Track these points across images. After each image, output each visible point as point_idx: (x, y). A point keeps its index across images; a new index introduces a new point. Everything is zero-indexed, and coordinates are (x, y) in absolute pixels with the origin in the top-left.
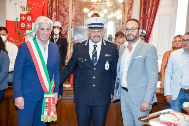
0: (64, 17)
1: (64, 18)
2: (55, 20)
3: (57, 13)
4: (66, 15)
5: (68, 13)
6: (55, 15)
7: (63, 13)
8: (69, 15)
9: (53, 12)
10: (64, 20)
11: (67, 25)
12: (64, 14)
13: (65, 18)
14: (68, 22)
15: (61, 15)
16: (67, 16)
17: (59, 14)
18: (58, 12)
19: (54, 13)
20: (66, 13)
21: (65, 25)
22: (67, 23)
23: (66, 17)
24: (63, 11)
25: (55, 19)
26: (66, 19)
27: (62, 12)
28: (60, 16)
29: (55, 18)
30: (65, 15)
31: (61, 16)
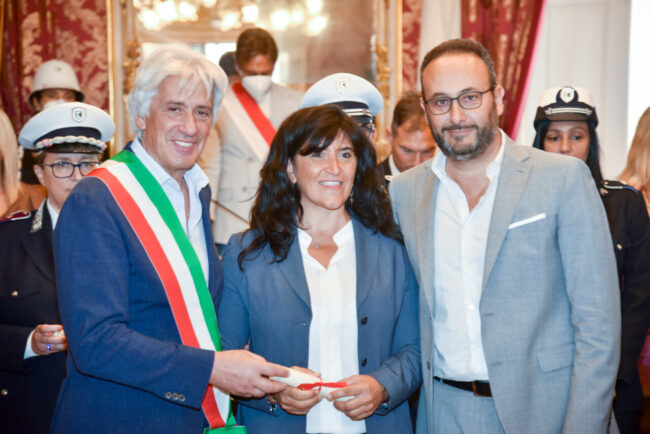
0: (83, 36)
1: (80, 41)
2: (36, 53)
3: (43, 19)
4: (91, 27)
5: (102, 14)
6: (34, 31)
7: (73, 17)
8: (105, 27)
9: (25, 12)
10: (84, 53)
11: (100, 79)
12: (79, 21)
13: (88, 44)
14: (106, 63)
15: (63, 29)
16: (96, 33)
17: (54, 25)
18: (49, 15)
19: (32, 20)
20: (89, 16)
21: (92, 76)
22: (102, 67)
23: (90, 38)
24: (72, 8)
25: (38, 48)
26: (90, 49)
27: (67, 12)
28: (58, 32)
29: (36, 42)
30: (84, 27)
31: (66, 34)
